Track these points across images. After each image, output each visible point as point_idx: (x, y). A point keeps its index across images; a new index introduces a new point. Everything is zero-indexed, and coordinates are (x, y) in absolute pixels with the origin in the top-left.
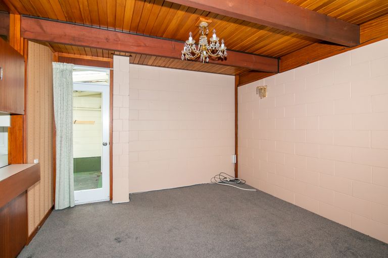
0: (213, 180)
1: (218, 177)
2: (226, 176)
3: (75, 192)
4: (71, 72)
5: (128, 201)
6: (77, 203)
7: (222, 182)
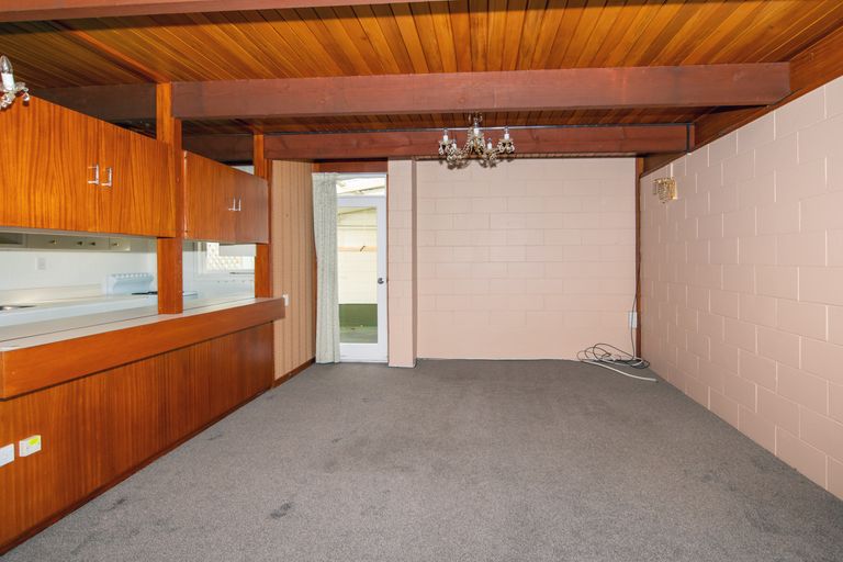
0: (582, 356)
1: (591, 350)
2: (609, 350)
3: (341, 344)
4: (334, 184)
5: (411, 365)
6: (343, 359)
7: (601, 361)
